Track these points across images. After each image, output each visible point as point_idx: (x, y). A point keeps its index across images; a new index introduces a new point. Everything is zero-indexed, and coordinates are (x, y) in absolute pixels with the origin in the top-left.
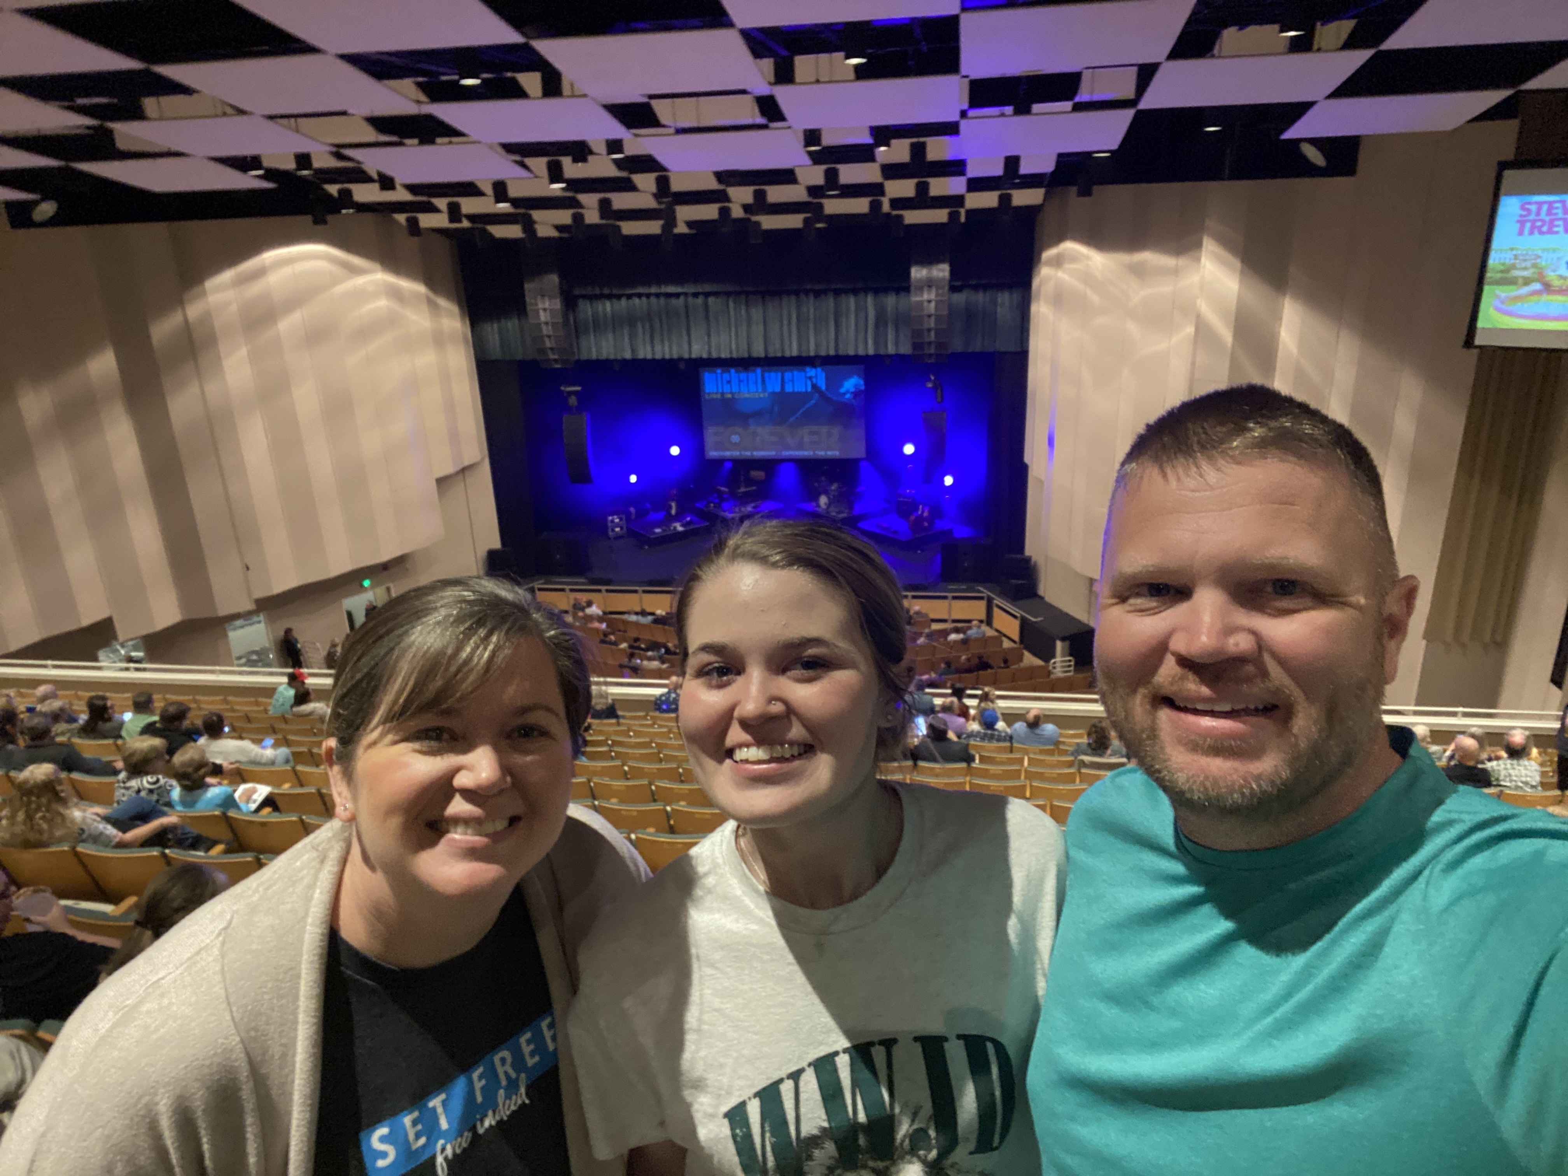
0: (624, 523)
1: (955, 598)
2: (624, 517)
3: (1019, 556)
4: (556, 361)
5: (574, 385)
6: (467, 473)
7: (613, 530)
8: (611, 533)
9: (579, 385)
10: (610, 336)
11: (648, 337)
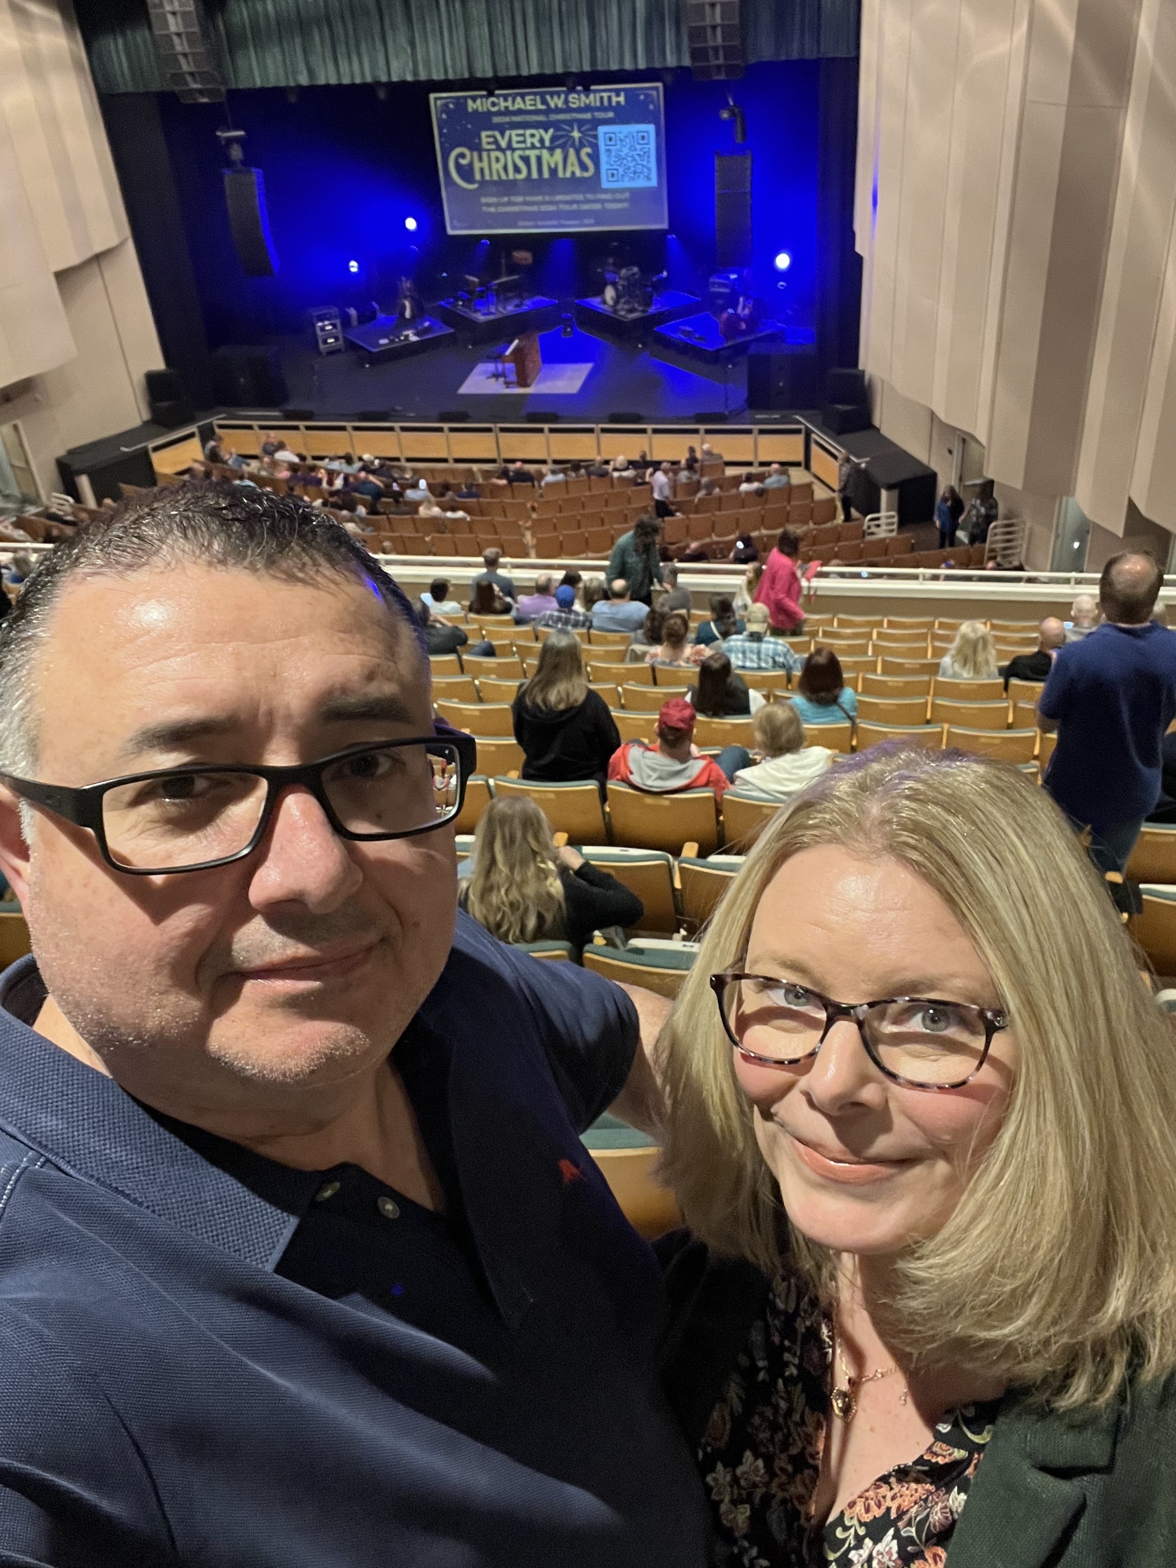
0: (339, 331)
1: (762, 432)
2: (338, 322)
3: (851, 371)
4: (201, 92)
5: (236, 128)
6: (104, 263)
7: (325, 342)
8: (322, 347)
9: (244, 129)
10: (277, 50)
11: (329, 54)
